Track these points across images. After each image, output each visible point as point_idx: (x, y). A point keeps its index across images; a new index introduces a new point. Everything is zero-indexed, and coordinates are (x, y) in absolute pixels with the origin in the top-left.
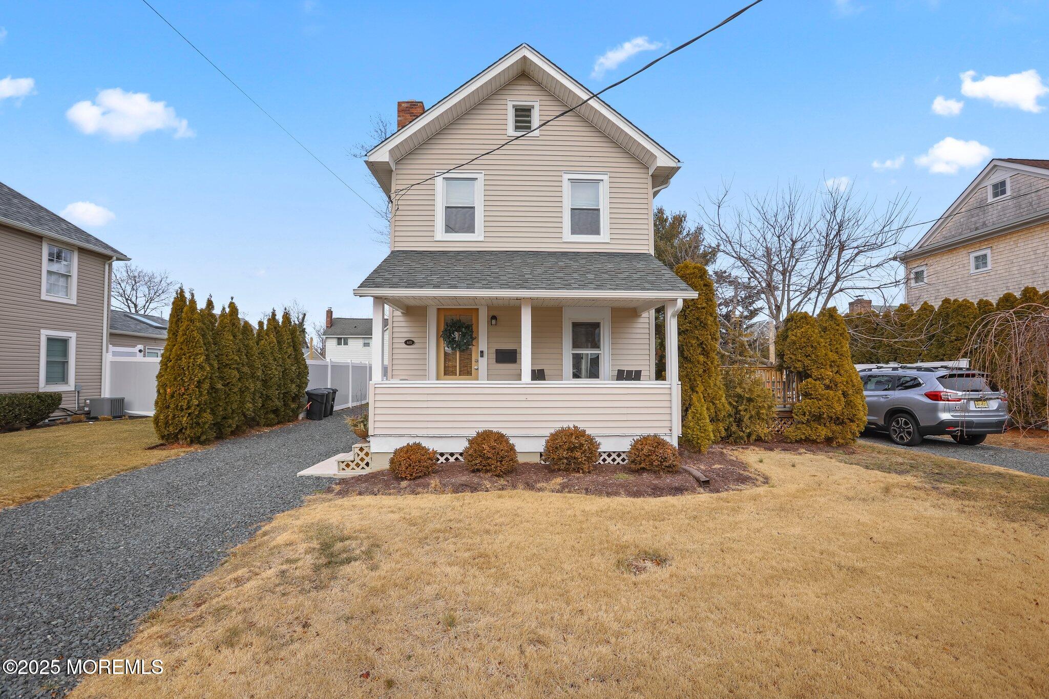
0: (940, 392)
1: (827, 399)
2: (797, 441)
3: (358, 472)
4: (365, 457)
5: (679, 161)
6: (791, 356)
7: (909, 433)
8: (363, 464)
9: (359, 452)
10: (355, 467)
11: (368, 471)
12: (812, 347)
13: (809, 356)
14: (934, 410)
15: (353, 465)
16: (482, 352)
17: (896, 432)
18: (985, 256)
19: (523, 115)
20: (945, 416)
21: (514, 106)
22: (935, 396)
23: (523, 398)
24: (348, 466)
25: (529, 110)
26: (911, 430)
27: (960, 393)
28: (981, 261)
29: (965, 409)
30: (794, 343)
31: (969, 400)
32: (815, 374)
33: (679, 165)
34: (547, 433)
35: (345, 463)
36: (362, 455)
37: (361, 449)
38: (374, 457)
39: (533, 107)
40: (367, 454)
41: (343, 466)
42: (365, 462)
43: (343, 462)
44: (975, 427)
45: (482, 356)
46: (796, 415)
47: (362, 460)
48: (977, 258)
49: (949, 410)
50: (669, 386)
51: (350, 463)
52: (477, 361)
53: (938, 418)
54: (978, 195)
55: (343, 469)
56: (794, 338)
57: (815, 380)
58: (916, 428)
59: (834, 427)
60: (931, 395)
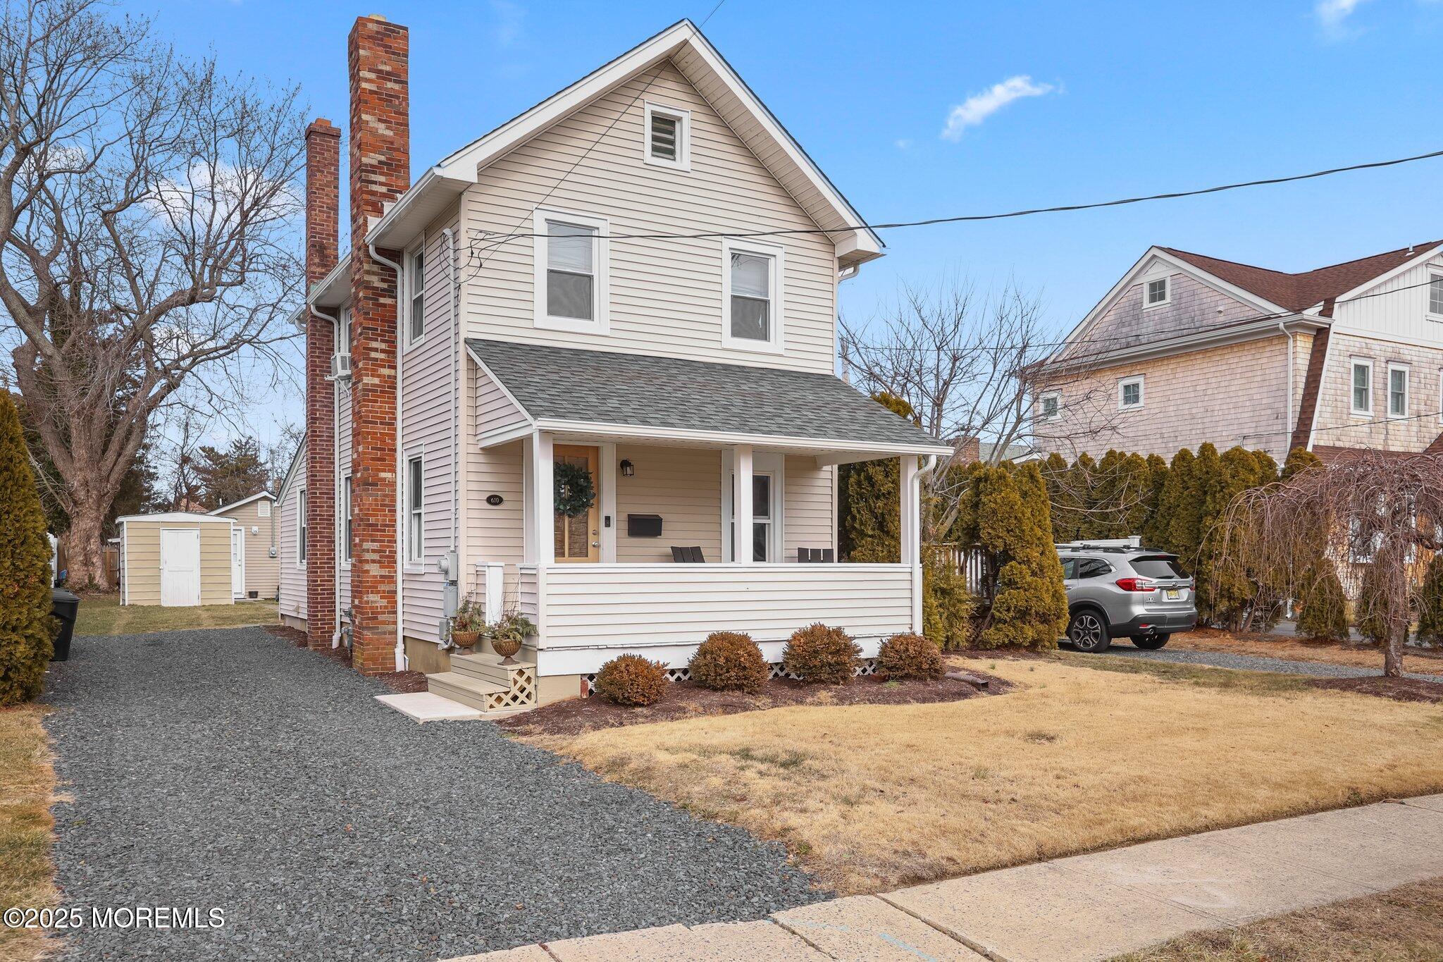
0: (1134, 579)
1: (1035, 589)
2: (998, 647)
3: (516, 709)
4: (525, 685)
5: (884, 246)
6: (990, 531)
7: (1096, 635)
8: (522, 697)
9: (517, 678)
10: (511, 702)
11: (530, 706)
12: (1016, 518)
13: (1012, 530)
14: (1127, 602)
15: (507, 699)
16: (608, 519)
17: (1079, 635)
18: (1136, 386)
19: (664, 126)
20: (1138, 610)
21: (653, 112)
22: (1128, 585)
23: (743, 587)
24: (499, 699)
25: (672, 123)
26: (1099, 631)
27: (1155, 581)
28: (1131, 394)
29: (1158, 601)
30: (994, 512)
31: (1162, 588)
32: (1020, 555)
33: (884, 251)
34: (788, 635)
35: (495, 696)
36: (522, 681)
37: (521, 673)
38: (541, 683)
39: (680, 119)
40: (528, 680)
41: (492, 701)
42: (526, 693)
43: (491, 695)
44: (1168, 624)
45: (608, 524)
46: (998, 611)
47: (523, 690)
48: (1127, 387)
49: (1143, 602)
50: (909, 570)
51: (503, 696)
52: (596, 533)
53: (1130, 613)
54: (1131, 295)
55: (491, 707)
56: (993, 505)
57: (1020, 563)
58: (1104, 628)
59: (1041, 627)
60: (1124, 584)
